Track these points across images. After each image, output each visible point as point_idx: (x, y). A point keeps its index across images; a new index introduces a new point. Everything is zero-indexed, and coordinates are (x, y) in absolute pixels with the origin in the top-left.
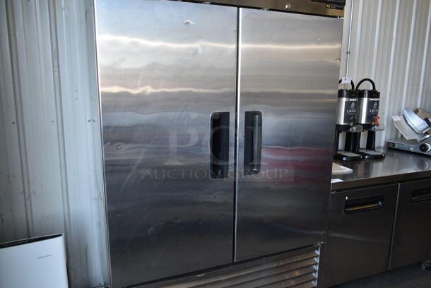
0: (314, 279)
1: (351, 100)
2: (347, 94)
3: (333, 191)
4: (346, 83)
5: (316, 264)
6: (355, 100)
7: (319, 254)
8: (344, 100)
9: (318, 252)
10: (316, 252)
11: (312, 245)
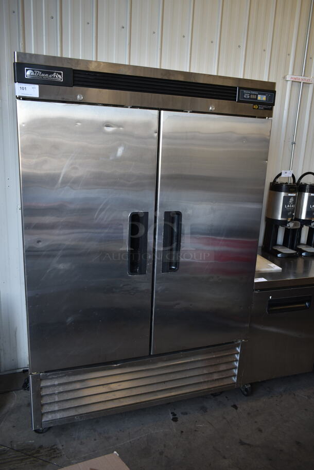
0: (234, 376)
1: (289, 195)
2: (286, 188)
3: (256, 290)
4: (286, 176)
5: (236, 361)
6: (295, 195)
7: (239, 351)
8: (283, 194)
9: (239, 350)
10: (237, 349)
11: (233, 342)
